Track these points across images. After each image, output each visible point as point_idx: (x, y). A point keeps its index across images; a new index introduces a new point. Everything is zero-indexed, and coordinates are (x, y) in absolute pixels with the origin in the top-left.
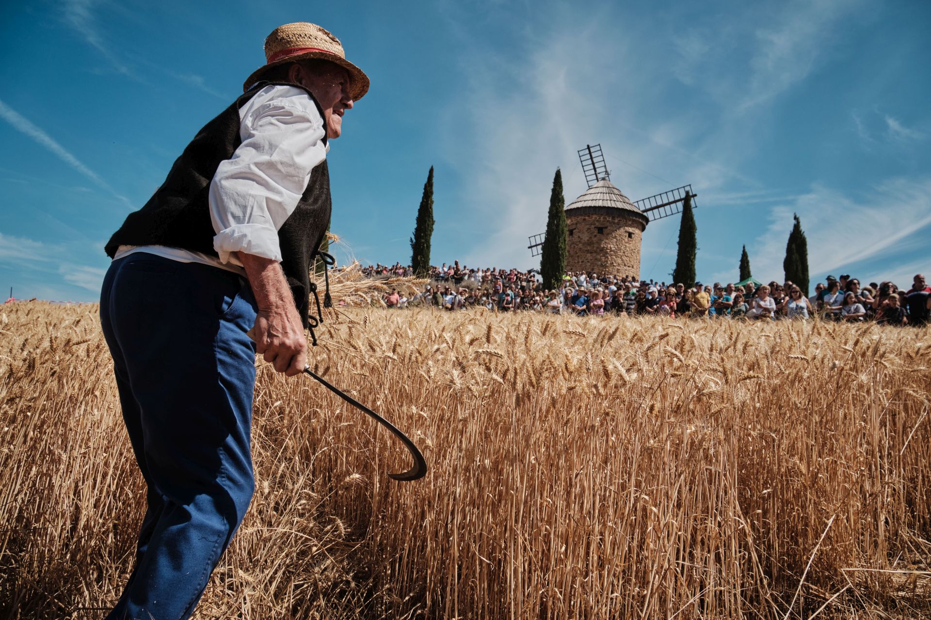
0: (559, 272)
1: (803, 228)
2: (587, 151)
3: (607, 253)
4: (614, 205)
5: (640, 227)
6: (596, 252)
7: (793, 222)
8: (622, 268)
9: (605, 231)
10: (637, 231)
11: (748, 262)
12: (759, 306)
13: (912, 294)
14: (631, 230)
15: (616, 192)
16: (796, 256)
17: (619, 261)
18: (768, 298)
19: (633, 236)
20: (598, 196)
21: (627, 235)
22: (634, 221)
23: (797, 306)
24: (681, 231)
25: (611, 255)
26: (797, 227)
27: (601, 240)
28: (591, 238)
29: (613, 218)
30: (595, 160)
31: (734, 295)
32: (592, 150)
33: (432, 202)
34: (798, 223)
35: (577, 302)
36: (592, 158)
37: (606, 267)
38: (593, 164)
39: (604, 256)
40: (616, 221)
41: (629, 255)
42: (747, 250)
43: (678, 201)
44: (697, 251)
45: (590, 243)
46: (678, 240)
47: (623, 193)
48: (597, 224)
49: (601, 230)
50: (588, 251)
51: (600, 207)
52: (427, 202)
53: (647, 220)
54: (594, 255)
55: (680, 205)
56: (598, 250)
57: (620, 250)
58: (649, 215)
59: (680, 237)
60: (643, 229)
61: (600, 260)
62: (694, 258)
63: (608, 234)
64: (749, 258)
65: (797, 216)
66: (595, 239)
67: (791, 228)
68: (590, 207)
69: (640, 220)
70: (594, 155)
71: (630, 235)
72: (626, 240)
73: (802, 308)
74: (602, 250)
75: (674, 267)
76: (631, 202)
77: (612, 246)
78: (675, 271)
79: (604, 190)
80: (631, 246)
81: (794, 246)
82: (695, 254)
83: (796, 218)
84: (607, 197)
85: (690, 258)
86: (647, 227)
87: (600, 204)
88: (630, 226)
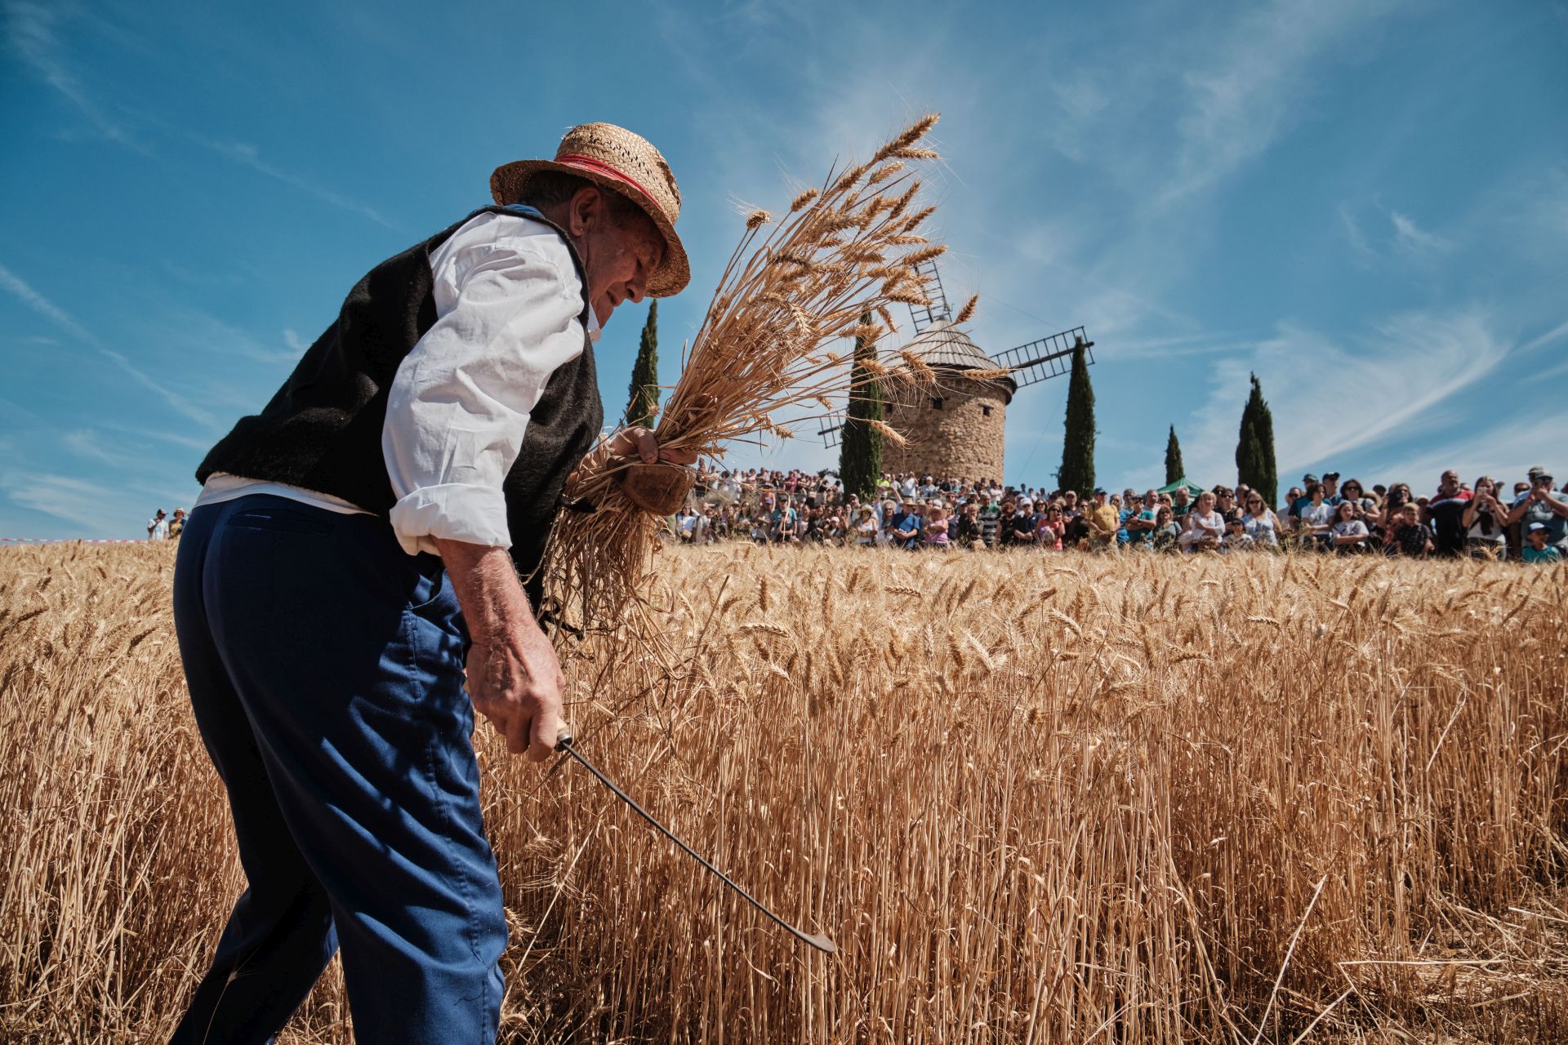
0: (871, 475)
1: (1266, 395)
3: (948, 441)
4: (958, 362)
5: (1003, 397)
6: (930, 439)
7: (1250, 386)
8: (974, 465)
9: (946, 405)
10: (996, 404)
11: (1178, 454)
12: (1199, 526)
13: (1439, 502)
14: (987, 402)
15: (962, 339)
16: (1255, 443)
17: (970, 454)
18: (1212, 514)
19: (991, 412)
20: (933, 347)
21: (982, 410)
22: (992, 387)
23: (1258, 525)
24: (1069, 402)
25: (956, 445)
26: (1255, 394)
27: (939, 420)
28: (922, 416)
29: (958, 383)
31: (1156, 508)
33: (656, 359)
34: (1258, 387)
35: (902, 525)
37: (947, 464)
39: (944, 445)
40: (963, 388)
41: (986, 444)
42: (1176, 433)
43: (1064, 353)
44: (1096, 436)
45: (921, 425)
46: (1064, 418)
47: (974, 341)
48: (932, 393)
49: (939, 404)
50: (917, 439)
51: (935, 365)
52: (647, 358)
53: (1014, 388)
54: (928, 444)
55: (1067, 360)
56: (935, 437)
57: (970, 435)
58: (1018, 376)
59: (1068, 413)
60: (1008, 401)
61: (938, 453)
62: (1092, 448)
63: (950, 410)
64: (1181, 447)
65: (1256, 377)
66: (928, 418)
67: (1247, 397)
69: (1003, 386)
71: (986, 410)
72: (981, 419)
73: (1266, 529)
74: (941, 436)
75: (1060, 462)
76: (987, 355)
77: (956, 428)
78: (1062, 469)
79: (943, 336)
80: (988, 428)
81: (1251, 426)
82: (1093, 442)
83: (1253, 380)
84: (947, 347)
85: (1085, 448)
86: (1014, 397)
87: (936, 359)
88: (986, 396)
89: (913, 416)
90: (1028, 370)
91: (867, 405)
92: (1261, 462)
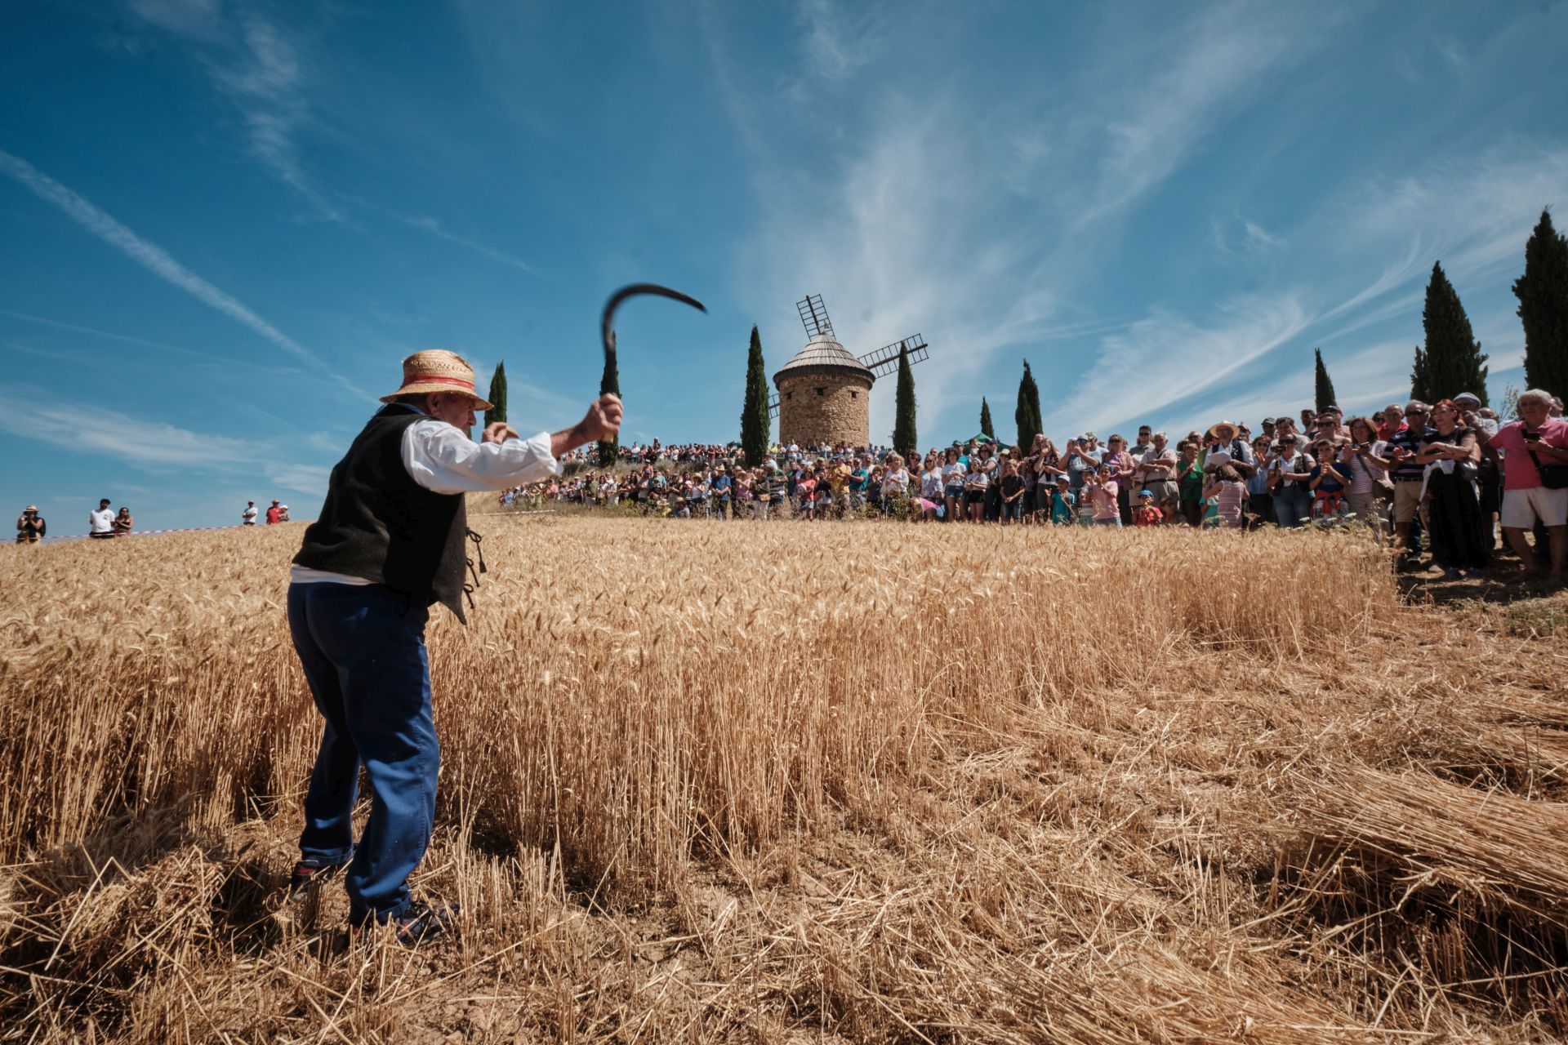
1: (1034, 375)
2: (807, 303)
3: (829, 416)
4: (833, 362)
5: (866, 385)
6: (816, 416)
7: (1023, 369)
8: (847, 432)
9: (826, 392)
10: (861, 390)
11: (989, 416)
14: (854, 388)
15: (836, 347)
16: (1027, 407)
17: (843, 424)
18: (901, 471)
19: (857, 395)
20: (816, 353)
21: (851, 394)
22: (858, 378)
23: (932, 477)
25: (834, 419)
26: (1027, 374)
27: (822, 402)
28: (810, 400)
29: (834, 377)
30: (816, 312)
32: (812, 301)
33: (617, 373)
34: (1028, 369)
36: (812, 310)
37: (829, 432)
38: (814, 317)
39: (826, 420)
40: (837, 380)
41: (854, 417)
44: (916, 409)
45: (810, 407)
46: (895, 397)
47: (846, 347)
48: (816, 385)
49: (820, 391)
50: (808, 416)
51: (817, 366)
52: (610, 372)
53: (873, 378)
54: (815, 419)
55: (897, 361)
56: (819, 414)
57: (843, 412)
58: (873, 371)
60: (870, 387)
61: (822, 425)
63: (829, 396)
64: (990, 411)
65: (1027, 362)
66: (815, 402)
67: (1021, 376)
68: (807, 366)
69: (865, 377)
70: (814, 307)
71: (854, 394)
72: (850, 400)
73: (936, 480)
74: (823, 413)
75: (894, 428)
76: (855, 357)
77: (832, 407)
79: (823, 346)
80: (854, 407)
81: (1025, 396)
83: (1026, 365)
84: (826, 353)
86: (874, 385)
87: (818, 361)
88: (853, 384)
89: (804, 401)
90: (885, 365)
91: (757, 396)
92: (1032, 420)
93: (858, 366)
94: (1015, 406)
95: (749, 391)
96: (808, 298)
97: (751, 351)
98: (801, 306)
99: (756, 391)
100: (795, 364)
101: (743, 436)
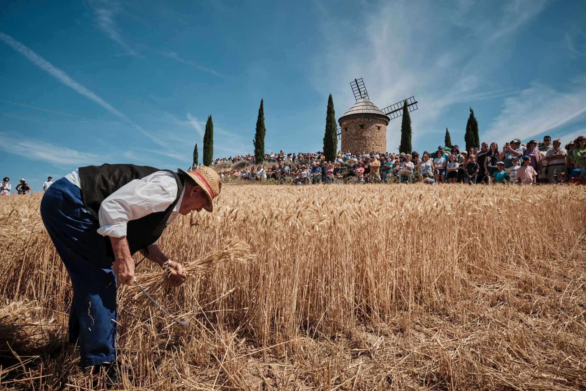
2: (355, 83)
3: (366, 139)
4: (368, 112)
5: (385, 123)
6: (360, 139)
7: (470, 113)
8: (375, 147)
9: (365, 127)
10: (383, 125)
11: (449, 138)
12: (405, 166)
13: (481, 154)
14: (379, 125)
15: (370, 104)
16: (471, 133)
17: (373, 143)
18: (410, 162)
19: (381, 128)
20: (360, 108)
21: (377, 128)
22: (380, 120)
23: (426, 165)
24: (402, 123)
25: (369, 140)
26: (472, 115)
27: (362, 132)
28: (357, 131)
29: (369, 119)
30: (360, 87)
31: (394, 161)
32: (358, 82)
33: (264, 119)
34: (473, 113)
35: (316, 171)
36: (358, 86)
37: (366, 147)
38: (359, 89)
39: (364, 141)
40: (370, 121)
41: (379, 139)
42: (448, 131)
43: (410, 105)
44: (412, 134)
45: (356, 134)
46: (401, 129)
47: (375, 105)
48: (360, 123)
49: (362, 127)
50: (355, 139)
51: (360, 114)
52: (260, 119)
53: (389, 120)
54: (359, 140)
55: (402, 111)
56: (361, 138)
57: (373, 137)
58: (389, 116)
59: (402, 127)
60: (387, 124)
61: (362, 143)
62: (411, 138)
63: (366, 129)
64: (450, 136)
65: (472, 109)
66: (359, 132)
67: (469, 117)
68: (355, 114)
69: (385, 119)
70: (359, 84)
71: (379, 128)
72: (377, 131)
73: (429, 167)
74: (363, 138)
75: (400, 144)
76: (380, 109)
77: (368, 134)
78: (400, 146)
79: (363, 104)
80: (379, 134)
81: (470, 127)
82: (411, 136)
83: (471, 111)
84: (364, 107)
85: (408, 139)
86: (389, 123)
87: (361, 112)
88: (379, 123)
89: (354, 132)
90: (395, 113)
91: (331, 129)
92: (474, 139)
93: (381, 113)
94: (465, 132)
95: (327, 126)
96: (356, 79)
97: (328, 107)
98: (352, 84)
99: (331, 126)
100: (349, 113)
101: (324, 148)
